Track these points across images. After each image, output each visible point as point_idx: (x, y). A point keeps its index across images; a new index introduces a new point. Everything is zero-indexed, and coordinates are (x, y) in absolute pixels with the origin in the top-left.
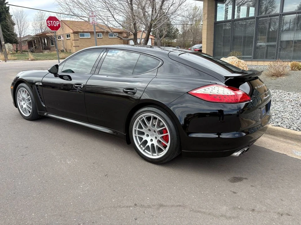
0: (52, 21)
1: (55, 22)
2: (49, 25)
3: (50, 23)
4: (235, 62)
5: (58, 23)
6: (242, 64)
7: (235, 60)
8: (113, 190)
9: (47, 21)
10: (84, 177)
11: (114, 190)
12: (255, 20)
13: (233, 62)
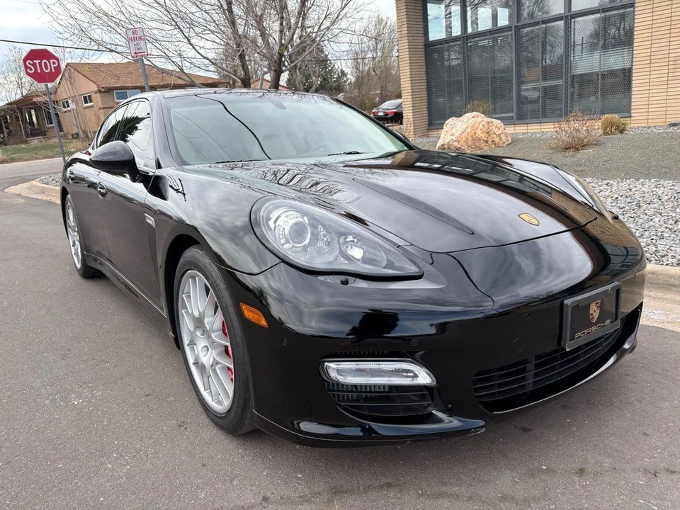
0: (37, 62)
1: (45, 63)
2: (31, 70)
3: (34, 65)
4: (481, 126)
5: (54, 63)
6: (496, 127)
7: (479, 119)
8: (200, 465)
9: (25, 60)
10: (117, 439)
11: (204, 465)
12: (513, 32)
13: (477, 125)
